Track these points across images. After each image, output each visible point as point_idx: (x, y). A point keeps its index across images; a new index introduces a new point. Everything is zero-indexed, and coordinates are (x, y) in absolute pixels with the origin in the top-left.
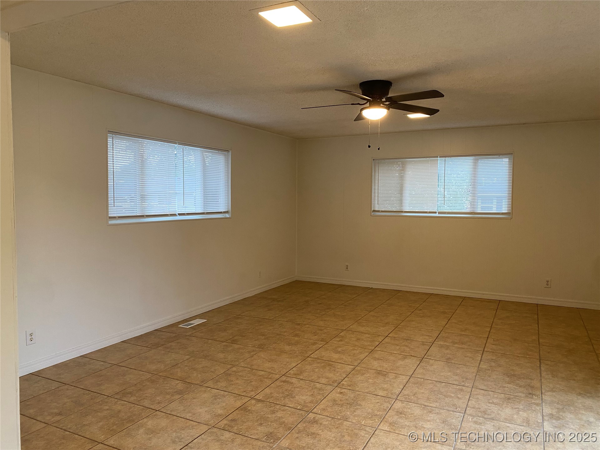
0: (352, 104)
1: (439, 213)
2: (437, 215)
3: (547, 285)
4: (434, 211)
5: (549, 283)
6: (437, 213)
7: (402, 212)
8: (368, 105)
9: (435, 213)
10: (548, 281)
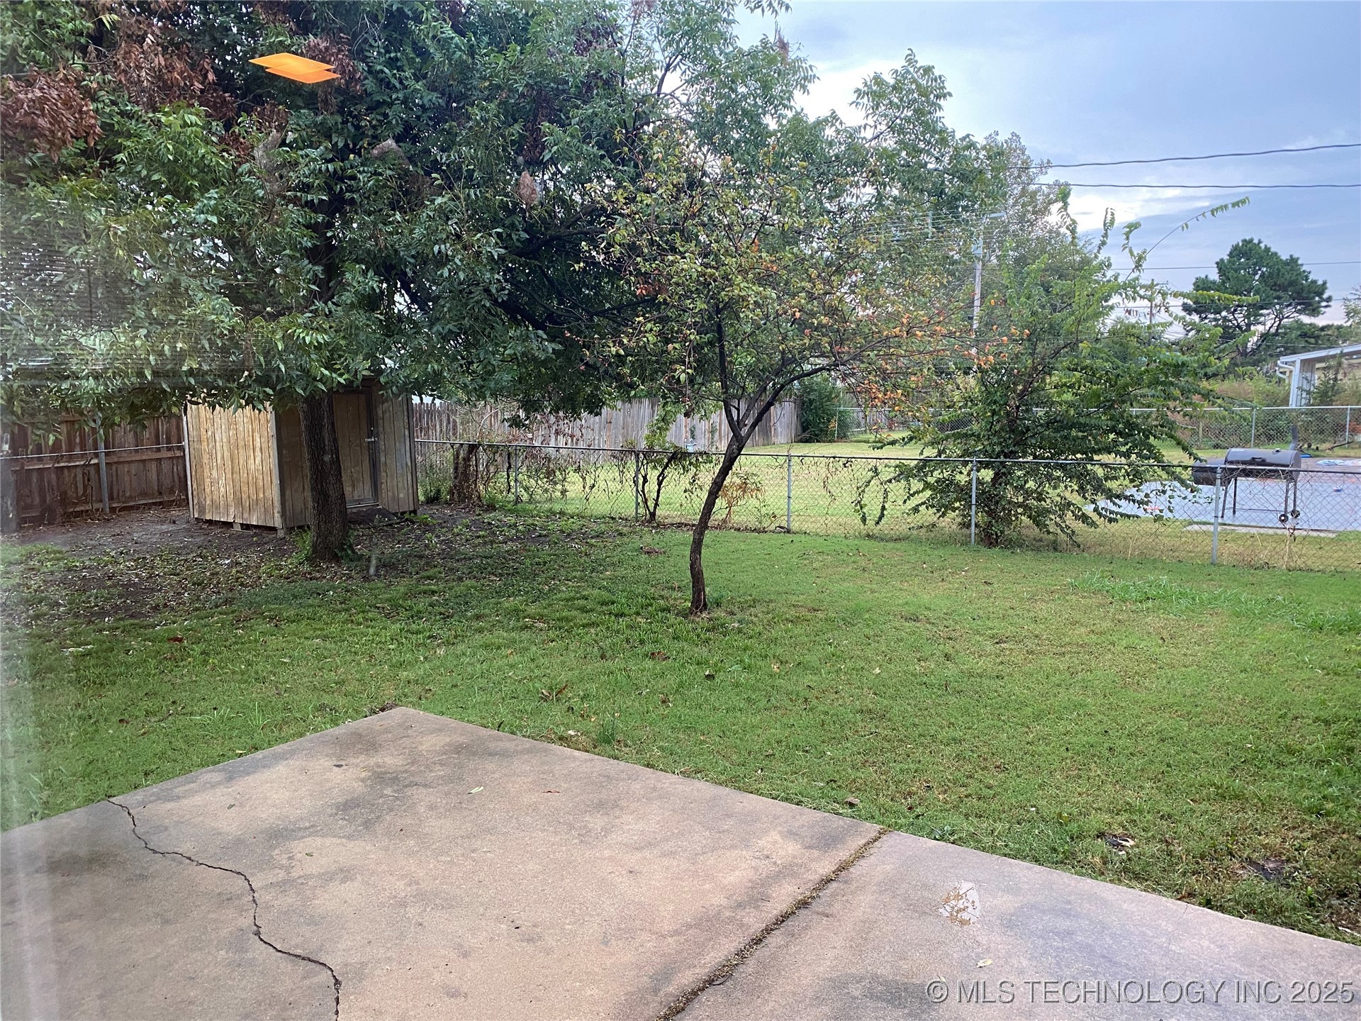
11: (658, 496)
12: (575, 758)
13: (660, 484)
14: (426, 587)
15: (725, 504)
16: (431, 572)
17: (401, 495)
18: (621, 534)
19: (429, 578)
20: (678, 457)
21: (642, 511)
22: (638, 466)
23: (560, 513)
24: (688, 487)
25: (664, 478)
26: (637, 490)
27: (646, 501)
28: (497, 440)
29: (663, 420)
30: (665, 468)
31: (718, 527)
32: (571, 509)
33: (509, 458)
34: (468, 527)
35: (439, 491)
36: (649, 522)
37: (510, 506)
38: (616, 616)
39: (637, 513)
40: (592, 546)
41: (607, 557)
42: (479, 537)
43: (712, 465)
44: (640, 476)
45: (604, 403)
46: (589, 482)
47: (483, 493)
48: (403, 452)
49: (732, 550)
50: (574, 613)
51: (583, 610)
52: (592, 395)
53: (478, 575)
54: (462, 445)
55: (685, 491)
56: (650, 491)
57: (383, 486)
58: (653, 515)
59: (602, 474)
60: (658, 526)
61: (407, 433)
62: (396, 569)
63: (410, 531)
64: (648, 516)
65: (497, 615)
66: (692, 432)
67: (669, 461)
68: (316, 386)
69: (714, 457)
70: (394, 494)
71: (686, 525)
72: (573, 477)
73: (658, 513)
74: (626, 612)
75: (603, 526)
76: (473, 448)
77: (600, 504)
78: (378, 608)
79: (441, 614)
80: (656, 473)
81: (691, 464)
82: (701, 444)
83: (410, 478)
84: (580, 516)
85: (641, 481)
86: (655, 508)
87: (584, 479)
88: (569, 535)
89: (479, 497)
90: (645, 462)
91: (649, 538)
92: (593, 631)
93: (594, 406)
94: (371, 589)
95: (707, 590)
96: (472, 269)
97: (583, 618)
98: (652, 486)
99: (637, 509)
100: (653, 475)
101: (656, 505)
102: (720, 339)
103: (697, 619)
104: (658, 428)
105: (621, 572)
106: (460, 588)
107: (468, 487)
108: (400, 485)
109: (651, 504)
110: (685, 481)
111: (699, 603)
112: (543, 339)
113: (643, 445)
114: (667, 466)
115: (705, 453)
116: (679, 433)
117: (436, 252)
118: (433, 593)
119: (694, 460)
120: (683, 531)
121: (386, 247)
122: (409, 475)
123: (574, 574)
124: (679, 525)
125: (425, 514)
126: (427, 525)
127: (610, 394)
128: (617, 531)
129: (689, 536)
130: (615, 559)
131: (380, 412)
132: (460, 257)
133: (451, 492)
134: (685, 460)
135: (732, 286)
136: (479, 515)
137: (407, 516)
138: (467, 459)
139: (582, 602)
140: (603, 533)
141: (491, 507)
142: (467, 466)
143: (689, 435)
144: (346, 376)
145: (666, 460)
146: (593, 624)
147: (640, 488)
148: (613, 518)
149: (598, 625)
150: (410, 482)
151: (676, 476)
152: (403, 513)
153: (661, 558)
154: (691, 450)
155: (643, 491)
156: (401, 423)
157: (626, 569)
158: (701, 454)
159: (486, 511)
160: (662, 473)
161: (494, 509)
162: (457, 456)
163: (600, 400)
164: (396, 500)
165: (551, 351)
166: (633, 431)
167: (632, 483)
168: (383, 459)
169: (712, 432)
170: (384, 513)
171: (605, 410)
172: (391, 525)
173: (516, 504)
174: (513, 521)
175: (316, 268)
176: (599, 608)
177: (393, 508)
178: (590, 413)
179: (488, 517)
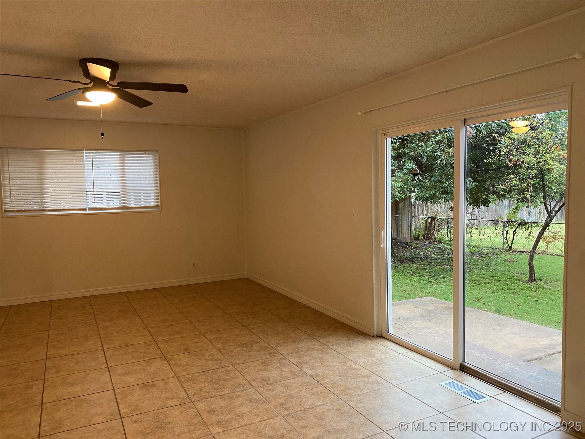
0: (71, 81)
1: (90, 209)
2: (87, 212)
3: (194, 266)
4: (85, 207)
5: (195, 265)
6: (87, 210)
7: (45, 210)
8: (90, 86)
9: (86, 209)
10: (194, 264)
11: (513, 240)
12: (488, 314)
13: (514, 235)
14: (423, 267)
15: (545, 244)
16: (423, 263)
17: (406, 236)
18: (496, 254)
19: (423, 264)
20: (523, 224)
21: (505, 245)
22: (504, 227)
23: (469, 245)
24: (527, 236)
25: (516, 232)
26: (504, 237)
27: (507, 242)
28: (443, 216)
29: (516, 208)
30: (517, 228)
31: (542, 253)
32: (473, 244)
33: (448, 223)
34: (432, 249)
35: (419, 235)
36: (509, 250)
37: (448, 242)
38: (497, 281)
39: (503, 246)
40: (484, 258)
41: (491, 262)
42: (437, 252)
43: (539, 227)
44: (505, 231)
45: (490, 202)
46: (482, 233)
47: (437, 237)
48: (408, 220)
49: (548, 262)
50: (480, 279)
51: (484, 278)
52: (485, 199)
53: (440, 265)
54: (429, 218)
55: (526, 238)
56: (509, 238)
57: (400, 233)
58: (510, 247)
59: (488, 231)
60: (513, 252)
61: (409, 213)
62: (410, 261)
63: (411, 249)
64: (508, 248)
65: (451, 278)
66: (529, 213)
67: (519, 225)
68: (396, 199)
69: (540, 224)
70: (404, 236)
71: (526, 252)
72: (476, 231)
73: (513, 247)
74: (501, 280)
75: (488, 251)
76: (433, 219)
77: (487, 242)
78: (408, 272)
79: (430, 276)
80: (512, 230)
81: (529, 227)
82: (534, 218)
83: (409, 230)
84: (478, 247)
85: (505, 233)
86: (512, 244)
87: (480, 232)
88: (474, 253)
89: (435, 238)
90: (507, 226)
91: (509, 256)
92: (488, 285)
93: (486, 203)
94: (404, 267)
95: (536, 275)
96: (448, 160)
97: (485, 281)
98: (510, 236)
99: (503, 245)
100: (511, 231)
101: (512, 243)
102: (543, 181)
103: (531, 284)
104: (514, 212)
105: (498, 267)
106: (435, 268)
107: (431, 234)
108: (406, 232)
109: (510, 243)
110: (526, 234)
111: (532, 279)
112: (471, 181)
113: (506, 218)
114: (517, 227)
115: (536, 222)
116: (523, 214)
117: (436, 155)
118: (426, 269)
119: (530, 226)
120: (525, 254)
121: (418, 154)
122: (409, 229)
123: (478, 267)
124: (523, 252)
125: (415, 243)
126: (417, 247)
127: (493, 198)
128: (494, 253)
129: (528, 256)
130: (495, 263)
131: (400, 206)
132: (443, 156)
133: (424, 236)
134: (526, 225)
135: (548, 164)
136: (436, 245)
137: (409, 244)
138: (431, 223)
139: (483, 276)
140: (488, 253)
141: (440, 242)
142: (430, 226)
143: (527, 214)
144: (404, 196)
145: (517, 225)
146: (488, 283)
147: (505, 236)
148: (492, 248)
149: (490, 283)
150: (409, 231)
151: (522, 231)
152: (407, 243)
153: (515, 263)
154: (529, 221)
155: (506, 237)
156: (407, 209)
157: (500, 266)
158: (534, 223)
159: (438, 243)
160: (515, 230)
161: (442, 243)
162: (426, 222)
163: (489, 201)
164: (404, 238)
165: (474, 185)
166: (500, 212)
167: (501, 234)
168: (400, 223)
169: (540, 213)
170: (401, 242)
171: (491, 205)
172: (403, 246)
173: (450, 241)
174: (450, 247)
175: (396, 162)
176: (490, 278)
177: (404, 241)
178: (484, 206)
179: (440, 245)
